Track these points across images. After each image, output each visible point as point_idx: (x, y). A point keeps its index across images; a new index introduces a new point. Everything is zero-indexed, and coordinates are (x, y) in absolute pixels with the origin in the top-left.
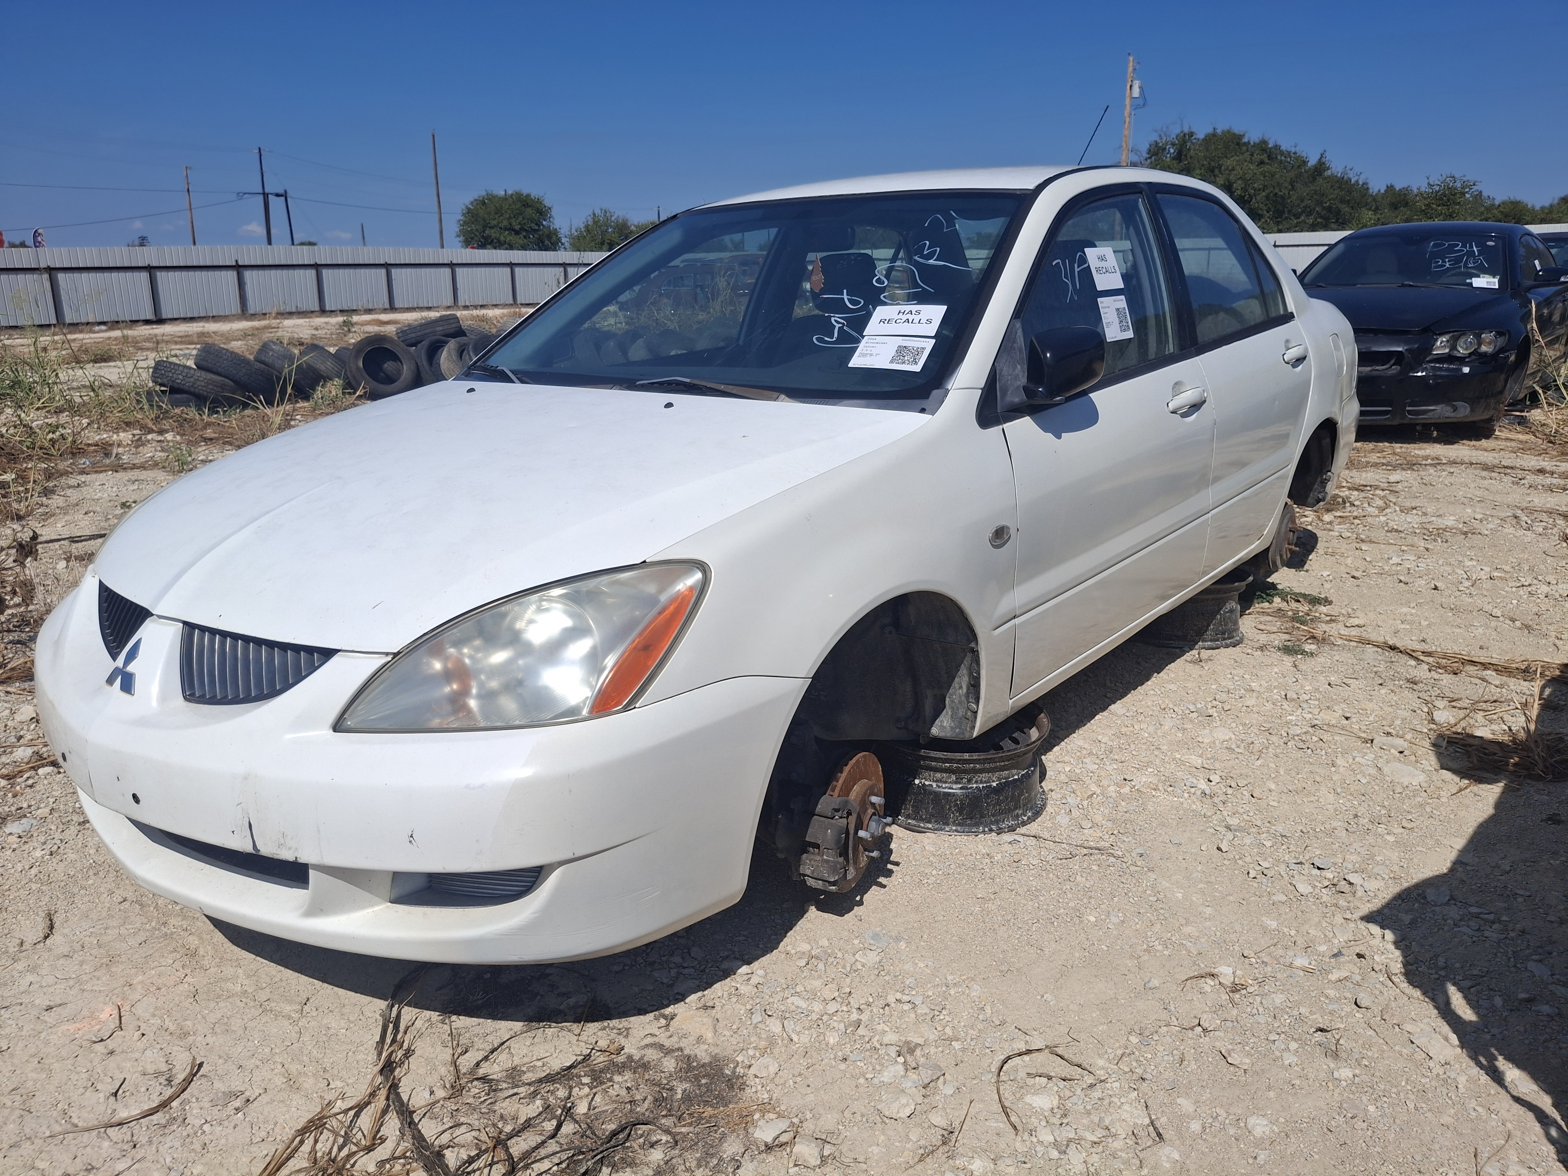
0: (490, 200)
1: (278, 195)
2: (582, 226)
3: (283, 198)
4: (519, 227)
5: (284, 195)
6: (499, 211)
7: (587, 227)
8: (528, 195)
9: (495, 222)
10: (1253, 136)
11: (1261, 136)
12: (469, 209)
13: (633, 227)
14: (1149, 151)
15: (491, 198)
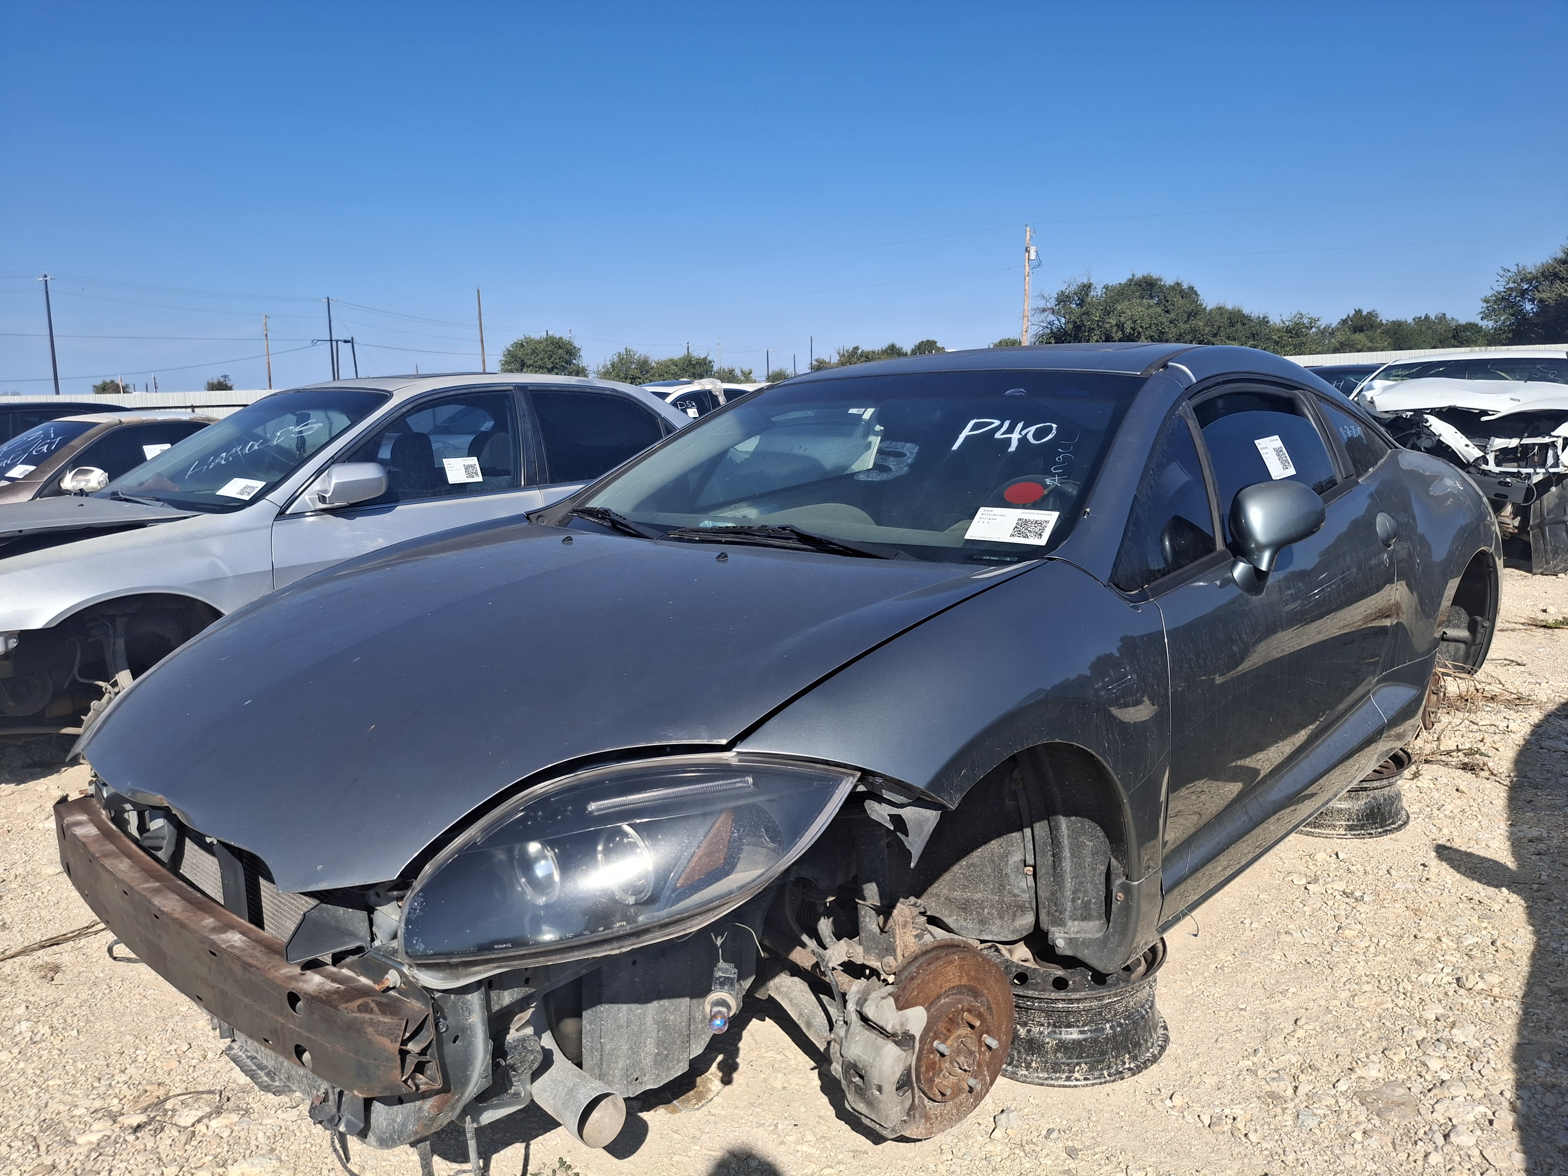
0: (527, 343)
1: (346, 342)
2: (609, 364)
3: (350, 344)
4: (551, 365)
5: (351, 341)
6: (534, 352)
7: (613, 365)
8: (561, 338)
9: (531, 362)
10: (1168, 280)
11: (1175, 280)
12: (509, 351)
13: (653, 364)
14: (1057, 299)
15: (529, 341)
